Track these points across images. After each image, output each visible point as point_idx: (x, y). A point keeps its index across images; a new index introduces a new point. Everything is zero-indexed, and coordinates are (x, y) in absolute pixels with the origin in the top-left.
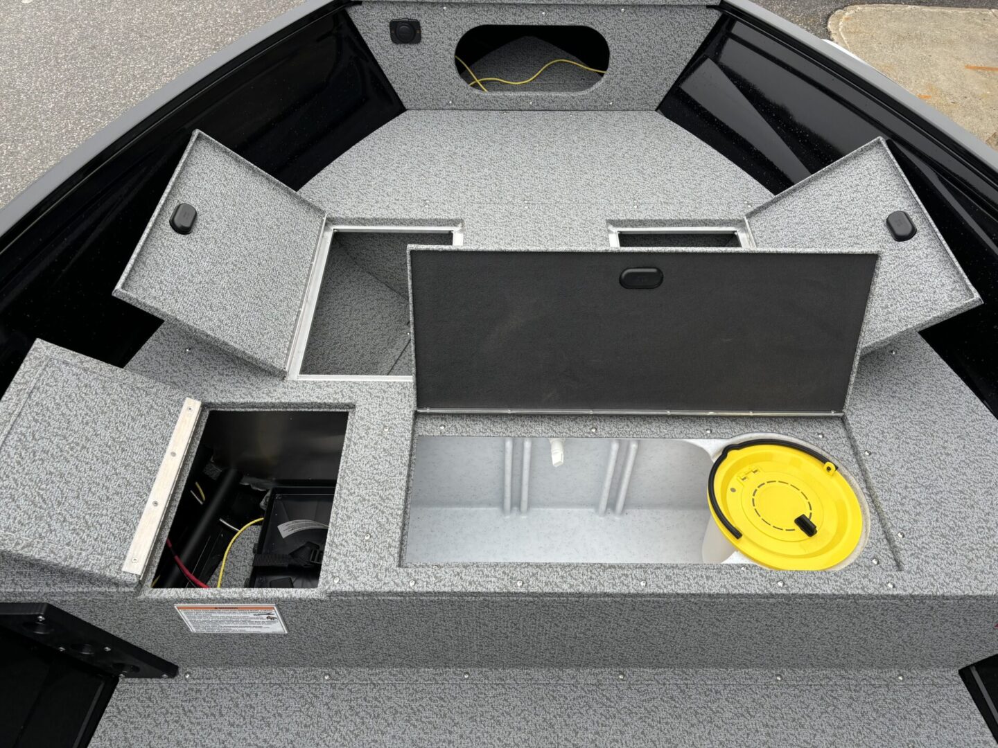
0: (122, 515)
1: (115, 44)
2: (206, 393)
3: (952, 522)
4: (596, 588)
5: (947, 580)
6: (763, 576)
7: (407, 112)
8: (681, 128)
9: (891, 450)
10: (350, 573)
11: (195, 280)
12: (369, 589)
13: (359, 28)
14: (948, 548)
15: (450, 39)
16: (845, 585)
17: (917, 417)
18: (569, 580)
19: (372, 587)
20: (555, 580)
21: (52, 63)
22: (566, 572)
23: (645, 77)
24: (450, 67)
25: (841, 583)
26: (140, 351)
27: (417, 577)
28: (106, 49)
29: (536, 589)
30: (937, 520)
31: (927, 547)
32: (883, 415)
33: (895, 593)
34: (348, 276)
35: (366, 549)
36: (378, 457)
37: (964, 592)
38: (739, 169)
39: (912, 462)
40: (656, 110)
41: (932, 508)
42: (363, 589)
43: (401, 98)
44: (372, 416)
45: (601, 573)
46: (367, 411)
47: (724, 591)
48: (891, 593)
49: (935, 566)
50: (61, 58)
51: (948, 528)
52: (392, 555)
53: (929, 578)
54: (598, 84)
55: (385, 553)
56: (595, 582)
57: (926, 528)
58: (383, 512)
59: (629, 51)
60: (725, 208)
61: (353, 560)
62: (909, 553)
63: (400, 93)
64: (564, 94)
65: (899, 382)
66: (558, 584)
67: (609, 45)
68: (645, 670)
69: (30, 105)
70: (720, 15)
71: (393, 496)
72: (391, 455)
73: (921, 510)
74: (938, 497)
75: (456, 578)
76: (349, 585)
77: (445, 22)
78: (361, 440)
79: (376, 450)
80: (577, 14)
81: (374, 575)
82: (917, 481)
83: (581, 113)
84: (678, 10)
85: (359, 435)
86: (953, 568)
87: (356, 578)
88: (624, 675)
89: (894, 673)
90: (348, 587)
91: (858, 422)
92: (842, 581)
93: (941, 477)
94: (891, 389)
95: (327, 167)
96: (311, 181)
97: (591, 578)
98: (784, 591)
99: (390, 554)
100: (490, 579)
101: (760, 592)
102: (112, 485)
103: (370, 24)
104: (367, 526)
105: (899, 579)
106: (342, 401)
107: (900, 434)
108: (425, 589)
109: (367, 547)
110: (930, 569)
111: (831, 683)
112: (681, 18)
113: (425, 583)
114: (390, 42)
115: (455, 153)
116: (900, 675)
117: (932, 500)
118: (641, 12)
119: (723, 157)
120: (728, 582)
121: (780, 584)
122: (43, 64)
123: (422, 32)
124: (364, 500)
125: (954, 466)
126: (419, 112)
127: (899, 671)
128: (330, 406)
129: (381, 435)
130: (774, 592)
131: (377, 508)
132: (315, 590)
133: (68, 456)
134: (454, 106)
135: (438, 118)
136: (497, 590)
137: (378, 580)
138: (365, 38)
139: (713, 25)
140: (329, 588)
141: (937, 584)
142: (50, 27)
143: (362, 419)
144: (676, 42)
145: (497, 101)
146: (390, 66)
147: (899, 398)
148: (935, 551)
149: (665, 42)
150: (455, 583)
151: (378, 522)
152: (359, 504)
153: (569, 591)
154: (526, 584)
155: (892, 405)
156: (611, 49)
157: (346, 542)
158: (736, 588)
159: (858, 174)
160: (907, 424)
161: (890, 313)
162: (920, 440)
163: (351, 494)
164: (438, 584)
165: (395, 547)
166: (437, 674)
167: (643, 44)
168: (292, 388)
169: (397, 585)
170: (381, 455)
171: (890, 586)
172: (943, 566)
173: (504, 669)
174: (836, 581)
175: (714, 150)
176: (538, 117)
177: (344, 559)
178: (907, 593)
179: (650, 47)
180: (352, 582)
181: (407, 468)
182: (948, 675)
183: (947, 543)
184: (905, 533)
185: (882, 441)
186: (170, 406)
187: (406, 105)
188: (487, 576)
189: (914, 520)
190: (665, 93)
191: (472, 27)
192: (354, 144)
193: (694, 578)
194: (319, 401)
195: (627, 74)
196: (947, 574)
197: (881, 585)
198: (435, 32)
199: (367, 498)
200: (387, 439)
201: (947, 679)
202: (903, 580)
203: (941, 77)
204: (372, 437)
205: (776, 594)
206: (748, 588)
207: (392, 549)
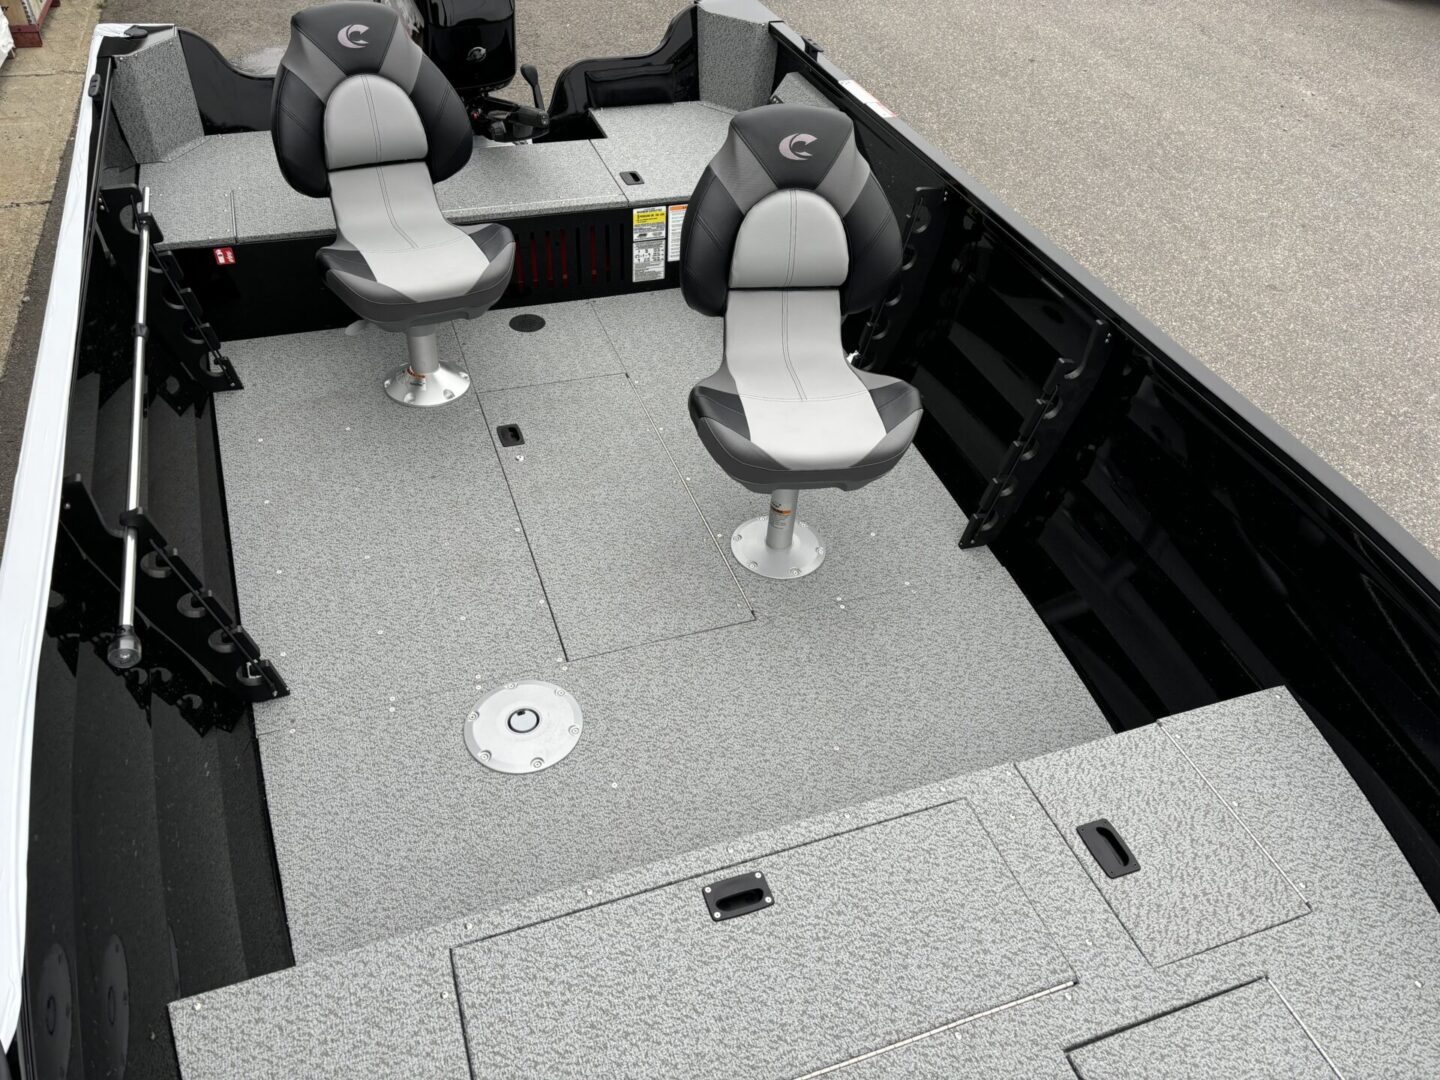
4: (776, 831)
5: (402, 951)
12: (976, 773)
14: (389, 995)
16: (520, 911)
18: (803, 831)
19: (975, 775)
20: (816, 827)
22: (809, 837)
25: (525, 911)
27: (942, 794)
31: (415, 989)
33: (466, 918)
36: (1069, 901)
37: (386, 942)
41: (394, 1049)
42: (981, 771)
48: (471, 917)
49: (412, 965)
51: (381, 1024)
53: (423, 947)
55: (985, 805)
56: (777, 837)
57: (410, 1016)
58: (1016, 843)
61: (1009, 792)
66: (811, 825)
71: (1020, 862)
72: (1058, 909)
75: (907, 802)
78: (1103, 915)
79: (1078, 909)
81: (980, 785)
85: (1111, 922)
87: (994, 777)
90: (995, 768)
92: (523, 914)
97: (783, 839)
99: (980, 806)
101: (611, 876)
104: (1021, 824)
105: (459, 935)
110: (419, 959)
120: (646, 876)
121: (590, 892)
130: (597, 880)
137: (974, 782)
141: (416, 942)
148: (406, 986)
153: (799, 821)
157: (1028, 805)
158: (637, 872)
163: (1061, 851)
164: (920, 793)
165: (980, 813)
169: (954, 783)
170: (1068, 905)
171: (470, 925)
172: (403, 968)
174: (530, 912)
177: (1017, 790)
178: (452, 921)
180: (995, 773)
181: (1030, 898)
184: (440, 999)
188: (880, 812)
193: (681, 870)
196: (400, 959)
197: (480, 922)
202: (454, 936)
204: (1095, 924)
205: (594, 879)
206: (624, 876)
207: (982, 811)
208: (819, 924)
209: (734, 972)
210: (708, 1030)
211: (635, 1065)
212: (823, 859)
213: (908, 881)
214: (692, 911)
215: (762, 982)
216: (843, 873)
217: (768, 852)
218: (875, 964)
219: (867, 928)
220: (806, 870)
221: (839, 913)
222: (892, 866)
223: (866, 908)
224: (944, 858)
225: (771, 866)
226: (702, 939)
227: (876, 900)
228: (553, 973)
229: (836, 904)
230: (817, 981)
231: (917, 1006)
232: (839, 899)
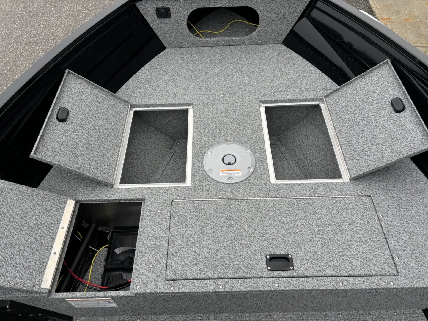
0: (40, 261)
1: (40, 10)
2: (77, 195)
3: (421, 250)
4: (256, 288)
5: (419, 280)
6: (333, 280)
7: (166, 49)
8: (294, 52)
9: (393, 214)
10: (144, 284)
11: (69, 144)
12: (153, 291)
13: (141, 12)
14: (419, 264)
15: (184, 15)
16: (371, 284)
17: (405, 197)
18: (244, 285)
19: (154, 290)
20: (237, 285)
21: (12, 20)
22: (242, 281)
23: (276, 29)
24: (185, 28)
25: (369, 283)
26: (47, 176)
27: (174, 285)
28: (36, 13)
29: (228, 290)
30: (414, 250)
31: (409, 263)
32: (389, 196)
33: (395, 287)
34: (142, 129)
35: (151, 272)
36: (155, 226)
37: (426, 286)
38: (321, 72)
39: (403, 220)
40: (282, 43)
41: (412, 243)
42: (150, 292)
43: (163, 43)
44: (152, 205)
45: (258, 281)
46: (150, 202)
47: (315, 288)
48: (392, 287)
49: (413, 273)
50: (16, 18)
51: (419, 254)
52: (163, 275)
53: (410, 279)
54: (255, 33)
55: (159, 274)
56: (256, 285)
57: (409, 253)
58: (158, 253)
59: (268, 17)
60: (314, 92)
61: (145, 277)
62: (401, 267)
63: (162, 41)
64: (238, 38)
65: (396, 179)
66: (239, 287)
67: (259, 14)
68: (280, 313)
69: (3, 41)
71: (163, 245)
72: (161, 224)
73: (407, 245)
74: (415, 238)
75: (192, 285)
76: (144, 290)
77: (181, 7)
78: (147, 217)
79: (154, 222)
80: (243, 1)
81: (155, 285)
82: (405, 230)
83: (247, 46)
85: (147, 214)
86: (421, 273)
87: (146, 286)
88: (271, 316)
89: (393, 311)
90: (143, 291)
91: (377, 200)
92: (370, 282)
93: (416, 227)
94: (393, 183)
95: (130, 79)
96: (123, 87)
97: (253, 284)
98: (343, 288)
99: (162, 274)
100: (207, 285)
101: (332, 289)
102: (35, 247)
103: (146, 10)
104: (151, 260)
105: (396, 280)
106: (139, 197)
107: (397, 206)
108: (178, 291)
109: (151, 271)
110: (411, 274)
111: (364, 317)
113: (178, 288)
114: (157, 18)
115: (189, 69)
116: (396, 312)
117: (412, 239)
119: (313, 66)
120: (317, 284)
121: (341, 284)
122: (8, 21)
123: (171, 12)
124: (150, 247)
125: (422, 221)
126: (172, 49)
127: (395, 311)
128: (133, 200)
129: (157, 214)
130: (338, 288)
131: (155, 251)
132: (129, 291)
133: (14, 235)
134: (188, 46)
135: (181, 52)
136: (211, 291)
137: (157, 287)
138: (144, 16)
139: (308, 3)
140: (134, 292)
141: (414, 282)
142: (10, 3)
143: (148, 206)
144: (291, 12)
145: (208, 42)
146: (157, 29)
147: (397, 188)
148: (413, 265)
149: (285, 12)
150: (191, 287)
151: (156, 258)
152: (147, 249)
153: (243, 290)
154: (224, 287)
155: (393, 191)
156: (260, 16)
157: (142, 268)
158: (320, 287)
159: (377, 78)
160: (400, 201)
161: (392, 149)
162: (407, 209)
163: (144, 244)
164: (184, 288)
165: (164, 270)
166: (187, 317)
167: (275, 13)
168: (116, 192)
169: (165, 289)
170: (157, 224)
171: (392, 283)
172: (417, 273)
173: (217, 314)
174: (367, 282)
175: (309, 63)
176: (226, 49)
177: (141, 277)
178: (400, 287)
179: (278, 14)
180: (145, 288)
181: (168, 230)
182: (418, 312)
183: (419, 261)
184: (399, 256)
185: (388, 210)
186: (60, 205)
187: (166, 46)
188: (206, 284)
189: (403, 250)
190: (286, 36)
191: (194, 9)
192: (142, 67)
193: (301, 282)
194: (128, 198)
195: (267, 28)
196: (418, 277)
197: (388, 283)
198: (177, 12)
199: (151, 246)
200: (159, 216)
201: (417, 314)
202: (398, 280)
203: (415, 9)
204: (153, 215)
205: (339, 289)
206: (326, 287)
207: (163, 271)
208: (251, 242)
209: (288, 234)
210: (301, 219)
211: (327, 215)
212: (240, 268)
213: (210, 249)
214: (299, 262)
215: (279, 229)
216: (234, 260)
217: (262, 279)
218: (237, 223)
219: (234, 236)
220: (249, 265)
221: (242, 244)
222: (213, 257)
223: (231, 243)
224: (191, 254)
225: (262, 271)
226: (297, 249)
227: (226, 245)
228: (356, 253)
229: (242, 248)
230: (259, 223)
231: (229, 206)
232: (240, 249)
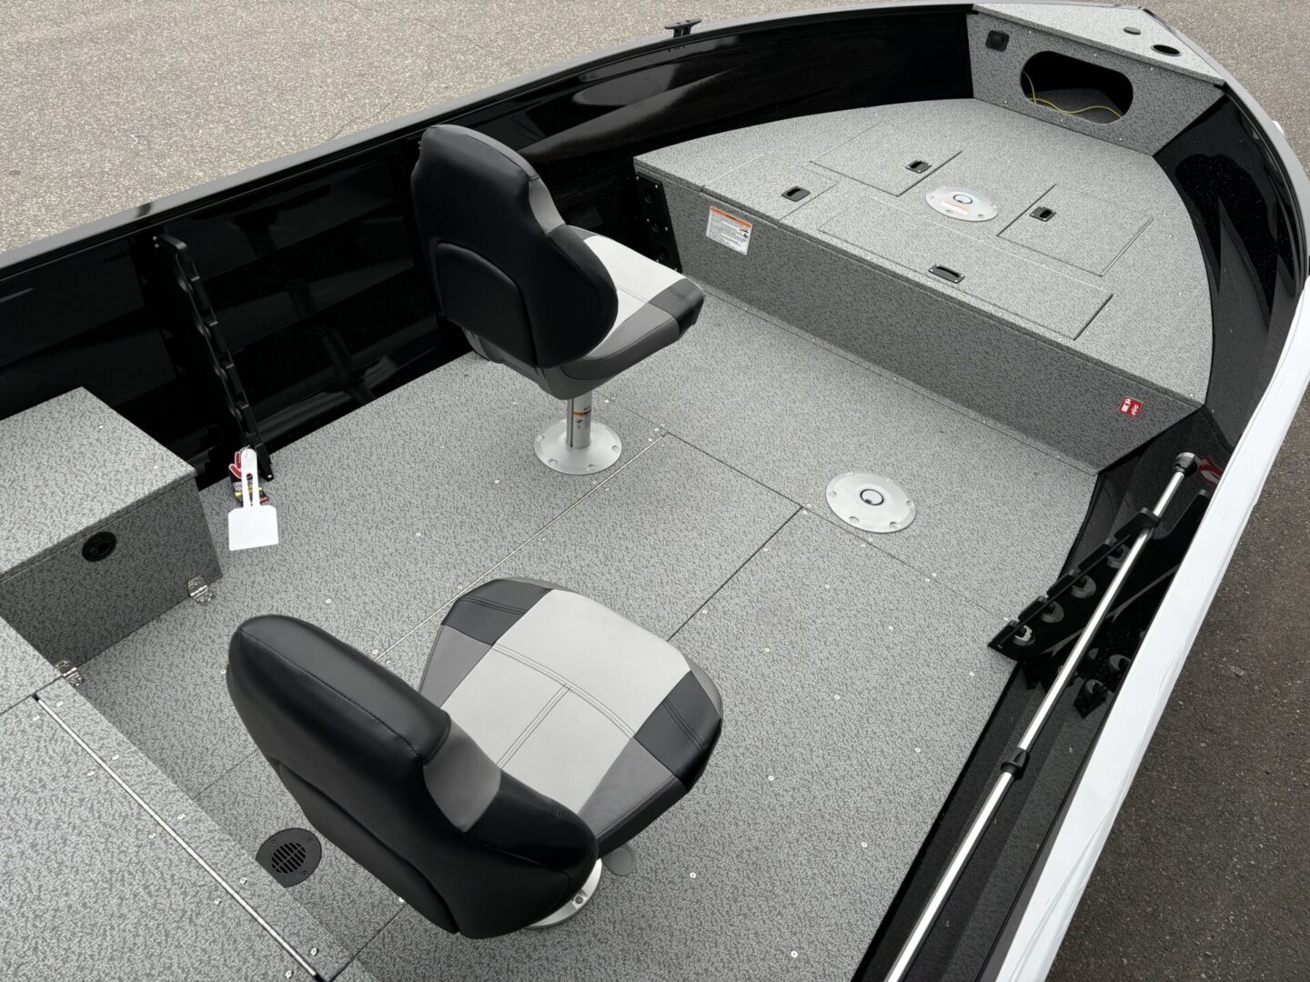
3: (1125, 344)
7: (973, 99)
8: (1161, 169)
14: (1110, 348)
15: (1025, 55)
20: (887, 264)
23: (1152, 126)
24: (1016, 76)
30: (1117, 340)
36: (835, 200)
39: (1132, 322)
40: (1152, 155)
41: (1120, 336)
43: (974, 89)
44: (844, 189)
54: (1117, 122)
57: (1107, 338)
59: (1147, 101)
60: (1145, 208)
62: (1086, 339)
63: (975, 83)
64: (1089, 122)
67: (1134, 92)
68: (910, 382)
70: (1223, 94)
73: (1113, 334)
74: (1130, 336)
77: (1026, 41)
80: (1118, 62)
82: (1124, 327)
84: (1192, 81)
93: (1141, 332)
103: (977, 29)
104: (812, 214)
112: (1194, 89)
113: (825, 239)
114: (984, 45)
115: (986, 125)
116: (1060, 455)
118: (1164, 74)
119: (1175, 190)
123: (1008, 45)
125: (1156, 333)
126: (981, 102)
129: (842, 196)
130: (993, 313)
134: (1007, 106)
135: (991, 108)
138: (969, 38)
139: (1215, 101)
140: (781, 221)
144: (1184, 106)
145: (1038, 110)
146: (976, 62)
149: (1176, 103)
152: (814, 208)
154: (871, 259)
156: (1134, 96)
163: (813, 204)
167: (1159, 100)
169: (812, 233)
172: (1098, 349)
173: (835, 346)
175: (1172, 185)
176: (1060, 131)
179: (1164, 103)
187: (975, 94)
189: (1103, 333)
190: (1163, 144)
191: (1042, 50)
195: (1140, 120)
198: (1016, 47)
200: (844, 198)
204: (838, 194)
208: (929, 252)
210: (1004, 266)
211: (1038, 278)
212: (901, 258)
214: (969, 283)
218: (926, 236)
220: (911, 261)
221: (918, 248)
224: (857, 229)
225: (922, 269)
226: (976, 277)
229: (915, 250)
230: (950, 247)
231: (927, 225)
